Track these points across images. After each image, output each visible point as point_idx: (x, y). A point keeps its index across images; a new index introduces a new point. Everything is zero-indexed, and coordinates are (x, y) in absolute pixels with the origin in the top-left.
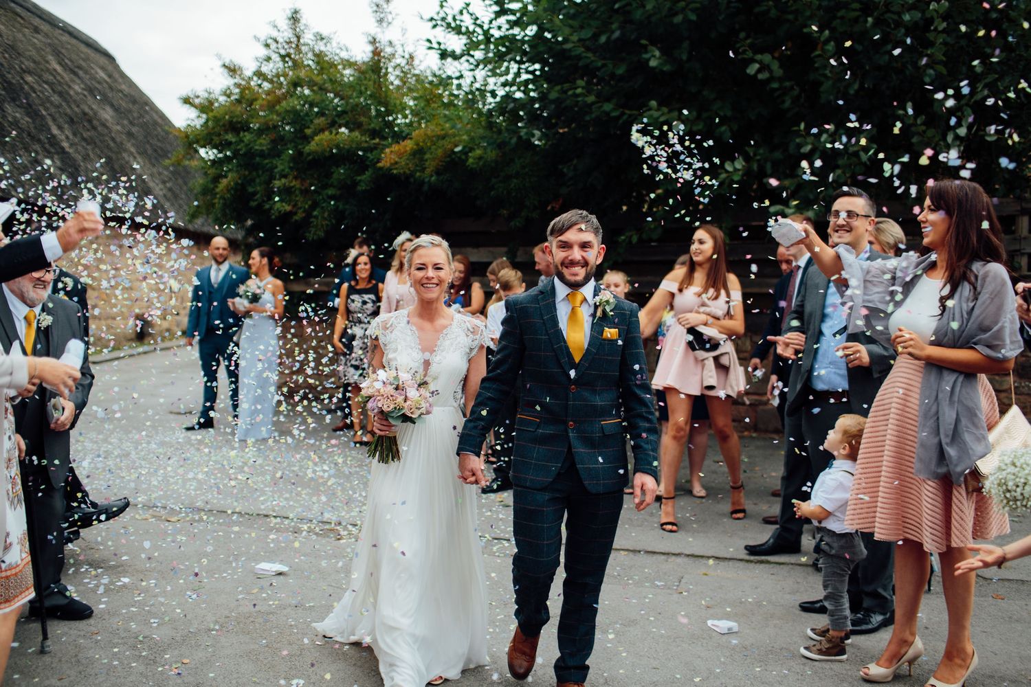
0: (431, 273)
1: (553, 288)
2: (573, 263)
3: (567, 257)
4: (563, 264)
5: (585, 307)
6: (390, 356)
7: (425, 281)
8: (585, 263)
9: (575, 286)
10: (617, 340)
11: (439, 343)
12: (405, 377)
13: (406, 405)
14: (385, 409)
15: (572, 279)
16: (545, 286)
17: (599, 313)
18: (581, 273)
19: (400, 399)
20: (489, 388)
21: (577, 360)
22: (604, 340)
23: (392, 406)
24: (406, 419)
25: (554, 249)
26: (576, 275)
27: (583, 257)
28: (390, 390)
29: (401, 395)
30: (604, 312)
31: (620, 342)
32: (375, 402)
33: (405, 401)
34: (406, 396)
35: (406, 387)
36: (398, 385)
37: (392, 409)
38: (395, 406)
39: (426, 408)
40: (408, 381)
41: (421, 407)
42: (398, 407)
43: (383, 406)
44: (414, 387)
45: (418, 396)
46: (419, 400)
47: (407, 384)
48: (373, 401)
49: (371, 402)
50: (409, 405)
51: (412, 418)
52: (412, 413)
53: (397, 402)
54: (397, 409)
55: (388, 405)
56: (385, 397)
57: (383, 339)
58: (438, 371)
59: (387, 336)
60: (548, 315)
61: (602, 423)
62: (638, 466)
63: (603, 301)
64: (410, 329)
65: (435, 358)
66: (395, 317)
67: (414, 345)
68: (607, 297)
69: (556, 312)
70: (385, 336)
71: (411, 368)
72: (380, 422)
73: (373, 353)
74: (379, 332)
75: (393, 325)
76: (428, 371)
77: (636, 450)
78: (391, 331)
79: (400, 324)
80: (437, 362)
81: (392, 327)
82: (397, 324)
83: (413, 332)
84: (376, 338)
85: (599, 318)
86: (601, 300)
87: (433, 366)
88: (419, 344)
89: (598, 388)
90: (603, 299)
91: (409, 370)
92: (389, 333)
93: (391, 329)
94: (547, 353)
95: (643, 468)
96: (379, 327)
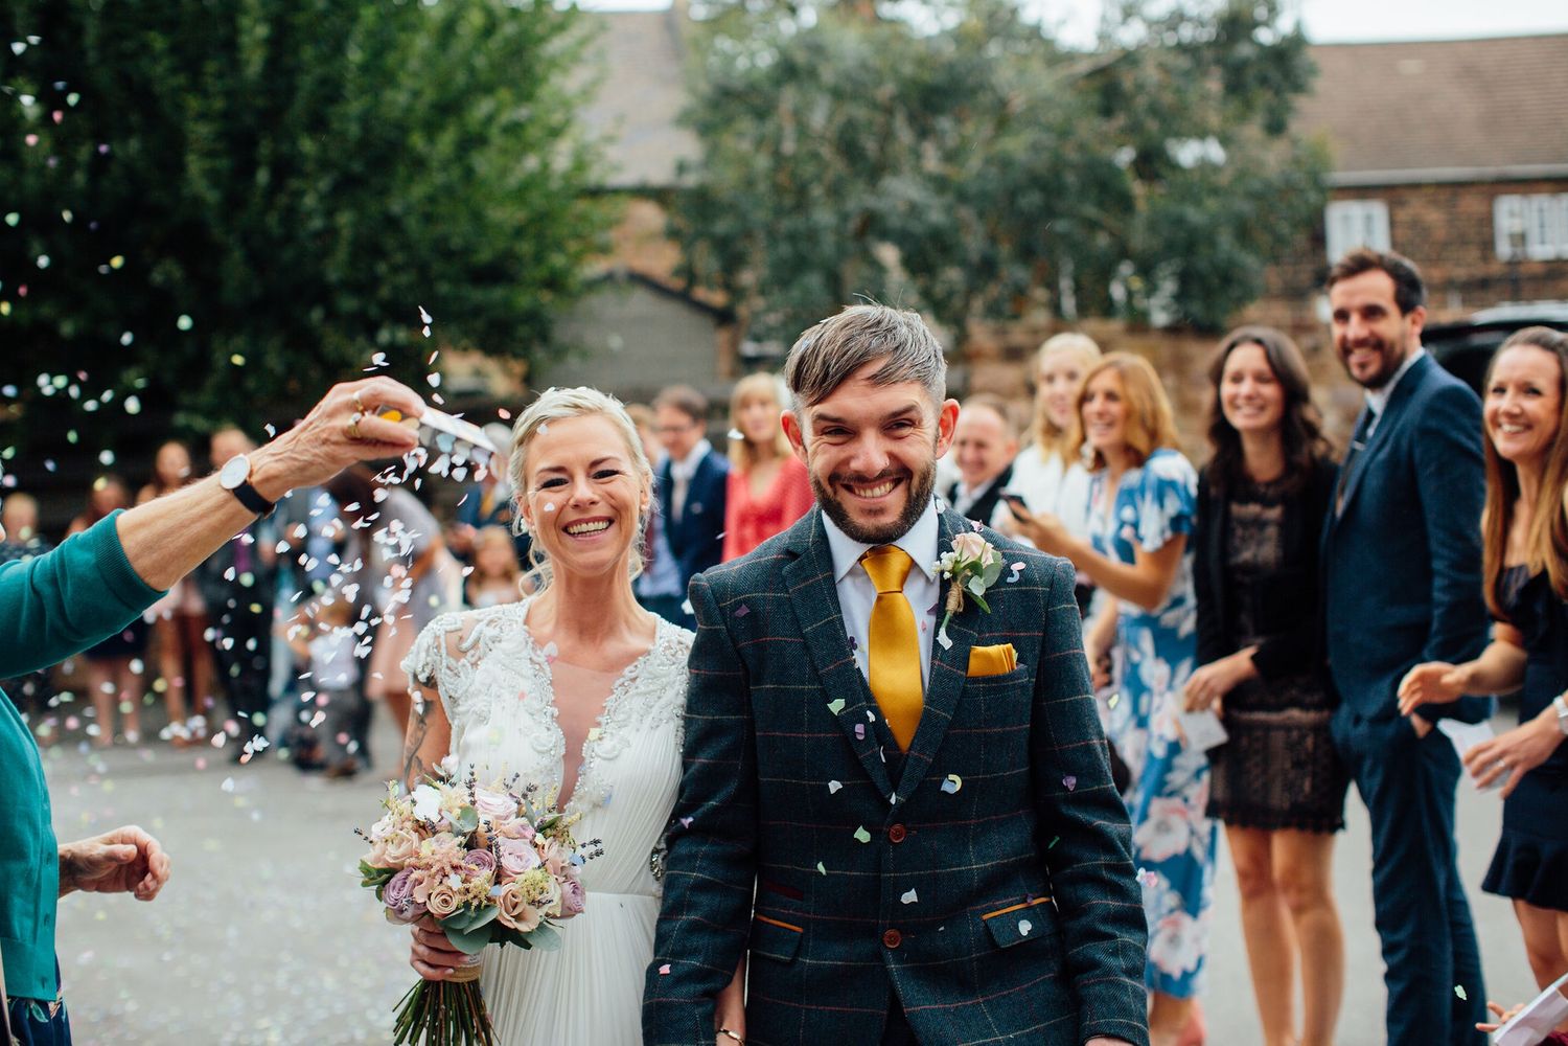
0: (583, 489)
2: (865, 478)
3: (846, 464)
4: (835, 479)
5: (914, 586)
7: (572, 516)
8: (903, 474)
11: (610, 703)
12: (495, 805)
13: (500, 891)
14: (435, 907)
15: (870, 523)
16: (798, 535)
17: (952, 604)
18: (892, 503)
19: (482, 877)
22: (975, 680)
23: (458, 900)
24: (499, 933)
25: (808, 439)
26: (879, 511)
27: (892, 456)
28: (446, 847)
29: (481, 863)
30: (967, 597)
32: (407, 886)
33: (495, 884)
34: (500, 867)
35: (500, 840)
36: (474, 832)
37: (457, 909)
38: (465, 898)
39: (563, 898)
40: (506, 818)
41: (543, 898)
42: (475, 903)
43: (429, 899)
44: (525, 837)
45: (538, 862)
46: (539, 875)
47: (502, 827)
48: (399, 884)
49: (394, 888)
50: (510, 895)
51: (516, 929)
52: (518, 918)
53: (472, 884)
54: (473, 908)
55: (443, 897)
56: (433, 870)
57: (453, 687)
58: (604, 783)
59: (462, 674)
60: (816, 621)
61: (985, 917)
62: (1090, 1021)
63: (962, 565)
64: (531, 659)
65: (599, 745)
66: (485, 622)
67: (537, 705)
68: (973, 554)
69: (840, 612)
70: (457, 675)
71: (518, 776)
72: (427, 940)
73: (421, 725)
74: (438, 662)
75: (481, 644)
76: (575, 785)
77: (1085, 975)
78: (473, 660)
79: (500, 641)
80: (604, 755)
81: (478, 648)
82: (493, 642)
83: (537, 667)
84: (428, 678)
85: (956, 615)
86: (957, 562)
87: (592, 765)
88: (553, 701)
89: (973, 821)
90: (964, 558)
91: (514, 780)
92: (468, 664)
93: (473, 656)
94: (820, 732)
95: (1108, 1024)
96: (438, 647)
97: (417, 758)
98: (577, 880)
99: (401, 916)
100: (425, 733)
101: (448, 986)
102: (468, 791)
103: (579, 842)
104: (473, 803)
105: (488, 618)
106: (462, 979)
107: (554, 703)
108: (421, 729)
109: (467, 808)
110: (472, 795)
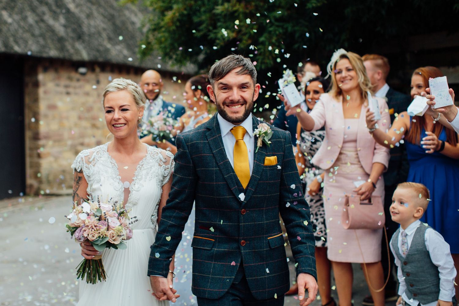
1: (218, 124)
2: (233, 103)
3: (227, 98)
4: (224, 103)
5: (246, 138)
6: (95, 186)
7: (114, 122)
8: (245, 102)
9: (237, 122)
10: (276, 166)
11: (136, 173)
12: (106, 207)
13: (109, 233)
14: (90, 238)
15: (234, 116)
16: (210, 123)
17: (259, 144)
18: (240, 110)
19: (103, 229)
20: (170, 217)
21: (245, 185)
22: (266, 167)
23: (96, 236)
24: (109, 245)
25: (216, 91)
26: (237, 112)
27: (242, 97)
28: (93, 220)
29: (104, 225)
30: (264, 142)
31: (279, 167)
32: (81, 232)
33: (107, 230)
34: (108, 226)
35: (108, 217)
36: (101, 216)
37: (97, 238)
38: (99, 235)
39: (127, 234)
40: (109, 211)
41: (122, 234)
42: (102, 236)
43: (88, 235)
44: (115, 217)
45: (119, 224)
46: (120, 227)
47: (109, 214)
48: (79, 231)
49: (77, 232)
50: (112, 234)
51: (114, 244)
52: (114, 240)
53: (101, 231)
54: (101, 237)
55: (93, 235)
56: (89, 227)
57: (87, 172)
58: (137, 198)
59: (90, 169)
60: (217, 149)
61: (268, 238)
62: (300, 268)
63: (262, 133)
64: (111, 162)
65: (134, 187)
66: (96, 152)
67: (114, 176)
68: (265, 129)
69: (224, 146)
70: (89, 169)
71: (112, 198)
72: (87, 248)
73: (78, 184)
74: (83, 166)
75: (95, 159)
76: (128, 199)
77: (298, 255)
78: (93, 164)
79: (101, 158)
80: (136, 190)
81: (95, 161)
82: (99, 158)
83: (113, 164)
84: (80, 171)
85: (260, 147)
86: (260, 132)
87: (133, 193)
88: (119, 174)
89: (264, 209)
90: (262, 131)
91: (111, 200)
92: (92, 166)
93: (93, 163)
94: (219, 182)
95: (305, 269)
96: (83, 161)
97: (77, 193)
98: (130, 228)
99: (80, 241)
100: (79, 186)
101: (93, 260)
102: (98, 204)
103: (130, 217)
104: (100, 207)
105: (97, 151)
106: (97, 258)
107: (119, 175)
108: (77, 185)
109: (98, 209)
110: (99, 205)
